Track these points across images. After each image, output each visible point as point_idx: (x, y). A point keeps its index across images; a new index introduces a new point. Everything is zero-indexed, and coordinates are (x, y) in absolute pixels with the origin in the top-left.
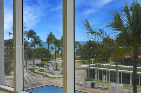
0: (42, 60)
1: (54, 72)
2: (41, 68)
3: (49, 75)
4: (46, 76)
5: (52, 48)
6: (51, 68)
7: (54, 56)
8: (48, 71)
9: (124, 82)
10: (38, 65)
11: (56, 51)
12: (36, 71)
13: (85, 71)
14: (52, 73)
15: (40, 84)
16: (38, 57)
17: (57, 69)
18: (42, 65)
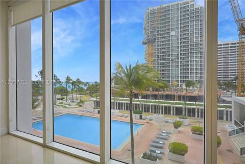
0: (62, 95)
1: (71, 104)
2: (61, 101)
3: (67, 106)
4: (65, 107)
5: (69, 87)
6: (69, 101)
7: (71, 92)
8: (66, 103)
9: (119, 109)
10: (58, 99)
11: (72, 89)
12: (57, 104)
13: (93, 102)
14: (69, 105)
15: (61, 113)
16: (58, 93)
17: (73, 102)
18: (62, 99)
